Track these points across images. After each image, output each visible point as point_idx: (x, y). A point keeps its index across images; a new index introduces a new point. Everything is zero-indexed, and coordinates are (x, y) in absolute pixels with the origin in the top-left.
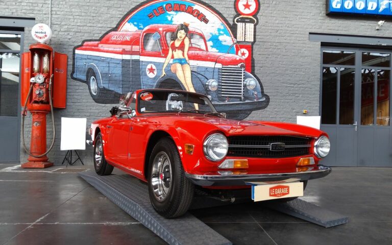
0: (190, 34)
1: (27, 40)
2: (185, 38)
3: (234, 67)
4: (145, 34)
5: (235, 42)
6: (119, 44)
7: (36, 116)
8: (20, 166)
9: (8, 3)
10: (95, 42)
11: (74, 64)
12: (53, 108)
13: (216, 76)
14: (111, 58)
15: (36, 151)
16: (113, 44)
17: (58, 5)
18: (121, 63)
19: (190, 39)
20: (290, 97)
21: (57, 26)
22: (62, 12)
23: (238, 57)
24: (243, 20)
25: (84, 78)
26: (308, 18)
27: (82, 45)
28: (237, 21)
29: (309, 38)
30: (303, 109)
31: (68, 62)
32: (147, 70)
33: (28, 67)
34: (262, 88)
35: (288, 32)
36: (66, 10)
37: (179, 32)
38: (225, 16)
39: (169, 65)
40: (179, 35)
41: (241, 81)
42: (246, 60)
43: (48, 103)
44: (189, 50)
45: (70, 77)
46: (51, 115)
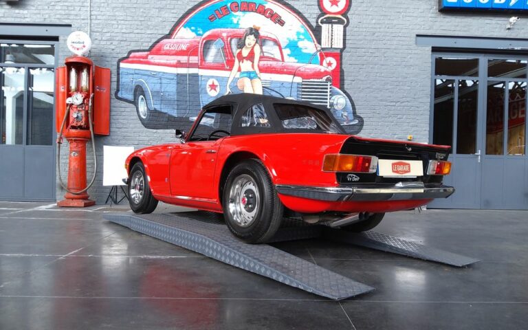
0: (261, 40)
1: (62, 51)
2: (254, 45)
3: (318, 80)
4: (204, 41)
5: (319, 49)
6: (173, 55)
7: (74, 144)
8: (56, 204)
9: (40, 7)
10: (144, 53)
11: (118, 81)
12: (94, 135)
13: (294, 94)
14: (164, 73)
15: (75, 187)
16: (166, 54)
17: (99, 7)
18: (175, 78)
19: (261, 46)
20: (390, 119)
21: (98, 34)
22: (104, 17)
23: (322, 69)
24: (329, 21)
25: (131, 97)
26: (415, 15)
27: (128, 57)
28: (322, 22)
29: (416, 40)
30: (407, 134)
31: (111, 77)
32: (208, 86)
33: (64, 84)
34: (354, 108)
35: (388, 34)
36: (108, 13)
37: (247, 37)
38: (306, 15)
39: (235, 80)
40: (247, 41)
41: (327, 99)
42: (333, 71)
43: (88, 128)
44: (260, 60)
45: (113, 97)
46: (92, 144)
